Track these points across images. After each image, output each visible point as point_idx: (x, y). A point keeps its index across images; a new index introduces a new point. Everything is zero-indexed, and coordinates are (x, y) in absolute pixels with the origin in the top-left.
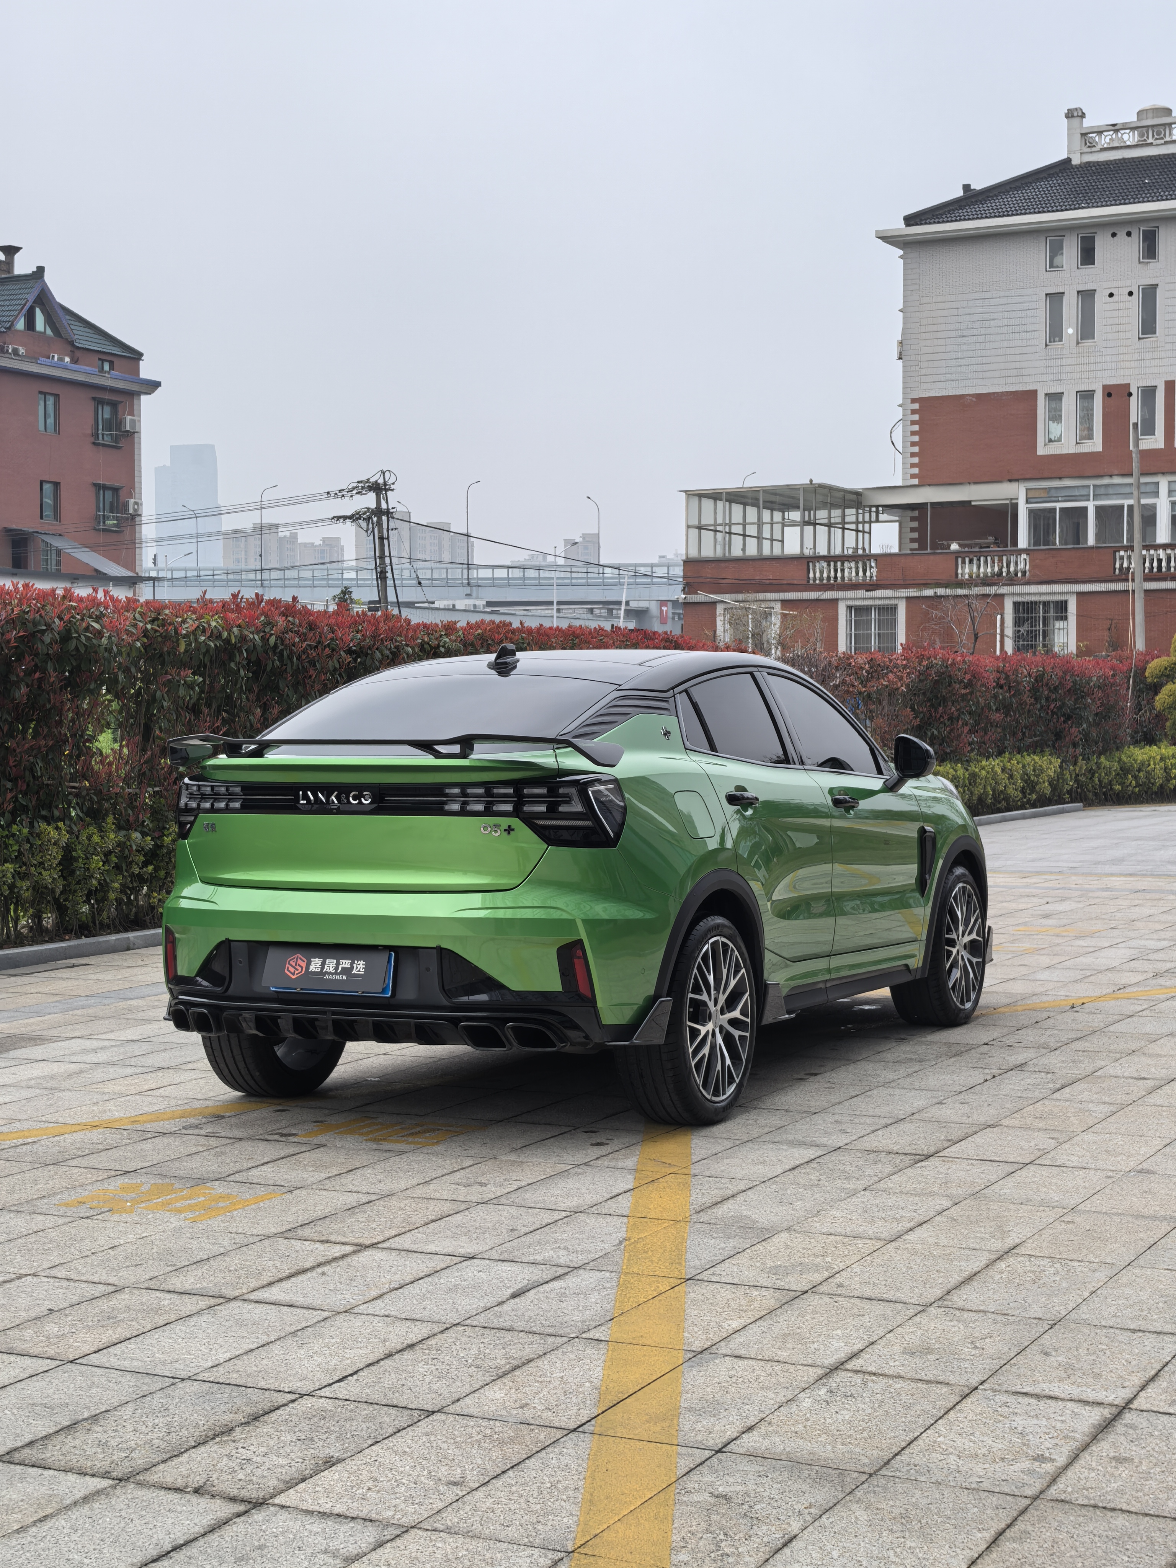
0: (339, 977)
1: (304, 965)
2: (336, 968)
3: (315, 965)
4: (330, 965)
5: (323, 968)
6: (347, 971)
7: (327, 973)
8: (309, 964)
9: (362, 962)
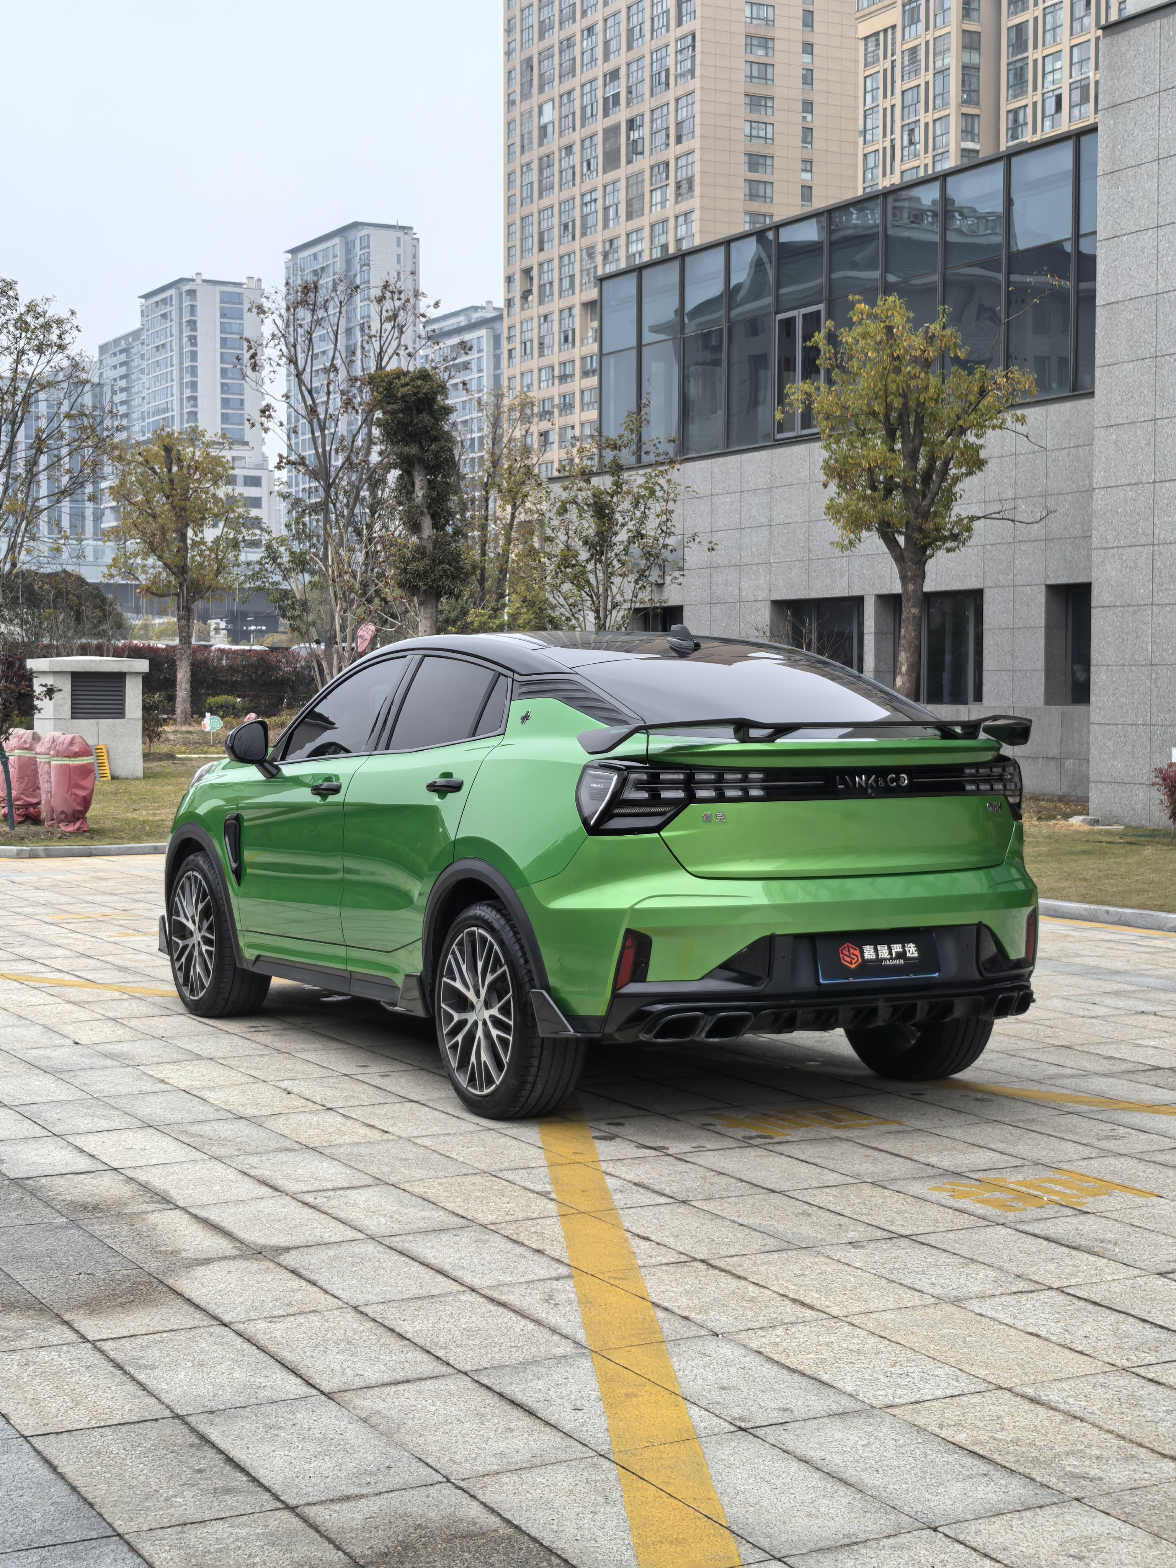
0: (897, 962)
1: (857, 953)
2: (890, 953)
3: (869, 953)
4: (883, 951)
5: (877, 955)
6: (902, 955)
7: (883, 959)
8: (862, 952)
9: (912, 945)
